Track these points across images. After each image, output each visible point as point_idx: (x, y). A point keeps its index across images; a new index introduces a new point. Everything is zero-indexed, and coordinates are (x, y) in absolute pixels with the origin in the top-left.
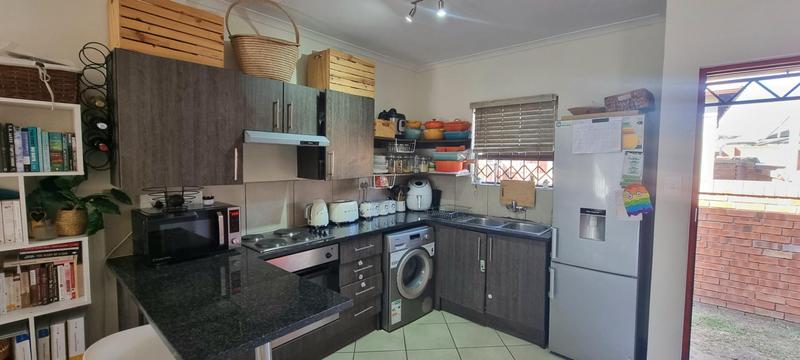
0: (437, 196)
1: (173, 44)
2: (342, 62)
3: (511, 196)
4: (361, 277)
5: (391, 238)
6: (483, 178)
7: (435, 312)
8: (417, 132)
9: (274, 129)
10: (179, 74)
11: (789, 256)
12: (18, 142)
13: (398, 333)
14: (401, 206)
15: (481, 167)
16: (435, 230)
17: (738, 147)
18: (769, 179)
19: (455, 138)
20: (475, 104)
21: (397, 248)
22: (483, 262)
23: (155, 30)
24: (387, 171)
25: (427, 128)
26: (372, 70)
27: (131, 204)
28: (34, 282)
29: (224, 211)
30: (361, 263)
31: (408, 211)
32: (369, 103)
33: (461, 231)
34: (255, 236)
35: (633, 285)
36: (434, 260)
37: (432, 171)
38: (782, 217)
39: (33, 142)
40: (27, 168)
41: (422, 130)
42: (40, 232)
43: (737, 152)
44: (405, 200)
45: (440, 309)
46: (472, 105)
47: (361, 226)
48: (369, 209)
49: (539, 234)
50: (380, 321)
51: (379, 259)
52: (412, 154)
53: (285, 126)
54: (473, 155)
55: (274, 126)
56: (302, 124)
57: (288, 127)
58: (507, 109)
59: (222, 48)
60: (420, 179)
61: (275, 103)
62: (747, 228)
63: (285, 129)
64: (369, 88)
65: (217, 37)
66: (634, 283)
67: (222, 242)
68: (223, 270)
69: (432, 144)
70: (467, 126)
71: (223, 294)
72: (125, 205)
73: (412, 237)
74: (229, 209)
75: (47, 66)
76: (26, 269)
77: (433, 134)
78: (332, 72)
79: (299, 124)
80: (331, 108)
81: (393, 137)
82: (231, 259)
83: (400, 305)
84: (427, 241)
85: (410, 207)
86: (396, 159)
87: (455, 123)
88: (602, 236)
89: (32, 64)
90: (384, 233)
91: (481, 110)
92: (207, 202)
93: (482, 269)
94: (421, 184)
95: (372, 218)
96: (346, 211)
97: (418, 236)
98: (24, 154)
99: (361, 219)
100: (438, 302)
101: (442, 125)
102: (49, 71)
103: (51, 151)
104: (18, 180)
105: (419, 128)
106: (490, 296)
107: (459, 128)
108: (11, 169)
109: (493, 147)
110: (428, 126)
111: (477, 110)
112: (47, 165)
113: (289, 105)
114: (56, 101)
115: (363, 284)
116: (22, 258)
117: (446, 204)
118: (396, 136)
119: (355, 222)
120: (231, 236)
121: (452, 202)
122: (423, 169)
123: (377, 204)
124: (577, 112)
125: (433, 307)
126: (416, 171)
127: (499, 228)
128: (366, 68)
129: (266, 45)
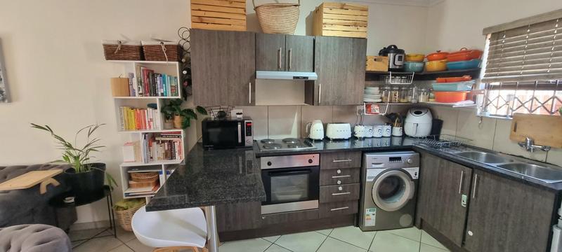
0: (437, 126)
1: (217, 21)
2: (334, 11)
3: (526, 132)
4: (339, 182)
5: (368, 156)
6: (491, 111)
7: (415, 230)
8: (418, 65)
9: (278, 69)
10: (219, 39)
12: (158, 82)
13: (370, 235)
14: (397, 131)
15: (491, 98)
16: (421, 156)
19: (460, 67)
20: (490, 28)
21: (374, 166)
22: (464, 197)
23: (208, 14)
24: (380, 100)
25: (429, 60)
26: (365, 13)
27: (207, 114)
28: (166, 149)
29: (242, 122)
30: (339, 172)
31: (404, 136)
32: (361, 43)
33: (445, 161)
34: (269, 140)
36: (418, 184)
37: (432, 101)
39: (164, 82)
40: (162, 94)
41: (424, 63)
42: (168, 125)
44: (403, 126)
45: (421, 228)
46: (486, 32)
47: (353, 143)
48: (361, 131)
49: (547, 182)
50: (357, 220)
51: (358, 172)
52: (410, 86)
53: (287, 66)
54: (482, 85)
55: (279, 67)
56: (299, 64)
57: (289, 67)
58: (534, 29)
59: (245, 18)
60: (418, 109)
61: (279, 51)
63: (287, 68)
64: (362, 29)
65: (241, 11)
67: (240, 141)
68: (240, 158)
69: (433, 76)
70: (477, 54)
71: (241, 172)
72: (202, 115)
73: (391, 159)
74: (246, 121)
75: (165, 43)
76: (163, 142)
77: (434, 66)
78: (324, 21)
79: (297, 64)
80: (319, 51)
81: (386, 70)
82: (247, 152)
83: (375, 213)
84: (410, 165)
85: (407, 133)
86: (392, 90)
87: (461, 52)
89: (159, 43)
90: (364, 151)
91: (498, 34)
92: (238, 116)
93: (464, 203)
94: (421, 113)
95: (364, 138)
96: (340, 130)
97: (399, 159)
98: (161, 88)
99: (353, 138)
100: (418, 221)
101: (444, 56)
102: (166, 46)
103: (171, 86)
104: (157, 100)
105: (421, 61)
106: (470, 233)
107: (464, 57)
108: (157, 95)
109: (509, 75)
110: (430, 58)
111: (493, 34)
112: (170, 93)
113: (289, 51)
114: (169, 60)
115: (340, 188)
116: (162, 136)
117: (447, 133)
118: (389, 70)
119: (348, 140)
120: (247, 138)
121: (453, 133)
122: (422, 99)
123: (371, 128)
125: (414, 224)
126: (413, 101)
127: (494, 166)
128: (360, 13)
129: (273, 10)
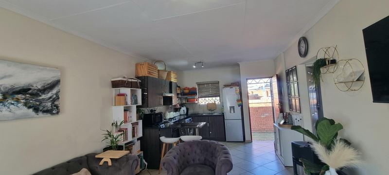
0: (187, 109)
1: (153, 74)
2: (173, 74)
3: (210, 107)
6: (201, 103)
11: (265, 116)
15: (200, 100)
17: (253, 90)
18: (260, 99)
19: (192, 92)
22: (208, 124)
24: (178, 103)
33: (201, 117)
35: (240, 121)
37: (186, 102)
38: (262, 108)
43: (252, 93)
44: (180, 112)
46: (197, 83)
49: (221, 114)
52: (182, 98)
54: (198, 97)
58: (207, 84)
60: (184, 105)
62: (257, 111)
65: (157, 71)
66: (241, 120)
70: (195, 89)
73: (190, 120)
77: (187, 91)
78: (171, 77)
79: (167, 90)
81: (180, 93)
85: (180, 114)
86: (179, 99)
87: (192, 88)
88: (234, 112)
91: (199, 84)
93: (208, 126)
94: (184, 107)
101: (188, 89)
107: (193, 90)
109: (203, 94)
110: (184, 89)
113: (166, 86)
114: (139, 88)
117: (190, 112)
121: (192, 111)
122: (184, 102)
124: (226, 86)
